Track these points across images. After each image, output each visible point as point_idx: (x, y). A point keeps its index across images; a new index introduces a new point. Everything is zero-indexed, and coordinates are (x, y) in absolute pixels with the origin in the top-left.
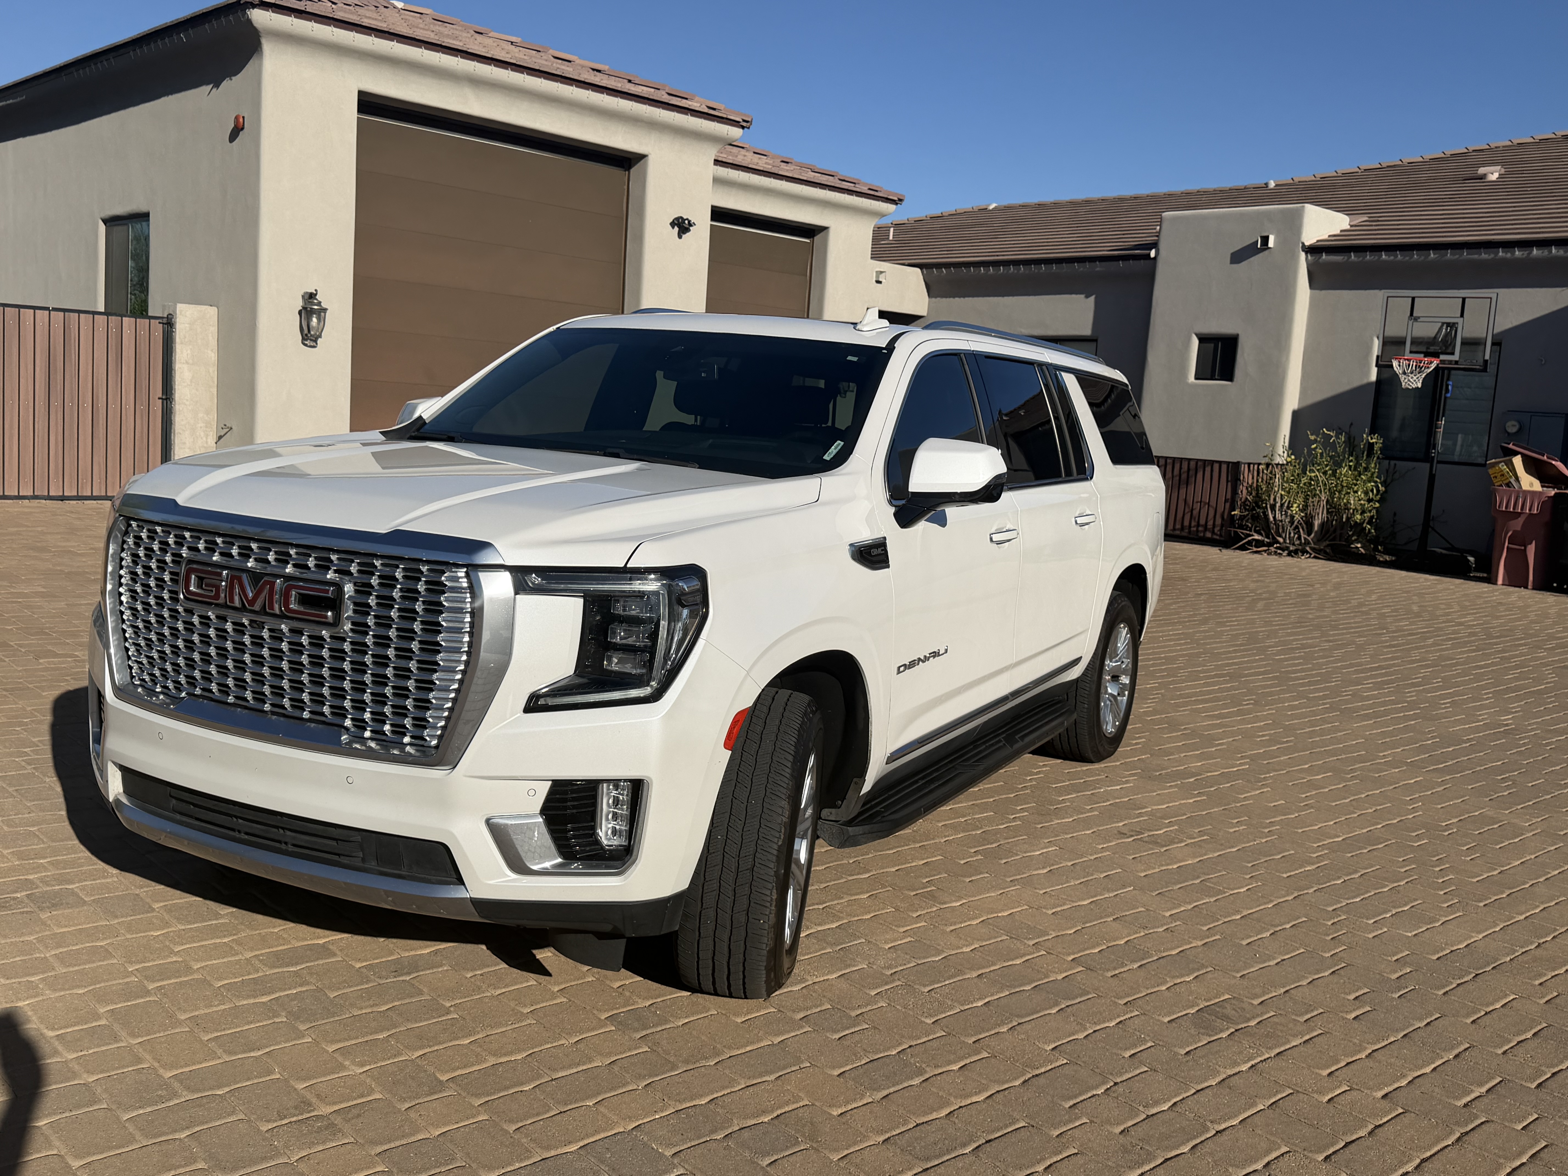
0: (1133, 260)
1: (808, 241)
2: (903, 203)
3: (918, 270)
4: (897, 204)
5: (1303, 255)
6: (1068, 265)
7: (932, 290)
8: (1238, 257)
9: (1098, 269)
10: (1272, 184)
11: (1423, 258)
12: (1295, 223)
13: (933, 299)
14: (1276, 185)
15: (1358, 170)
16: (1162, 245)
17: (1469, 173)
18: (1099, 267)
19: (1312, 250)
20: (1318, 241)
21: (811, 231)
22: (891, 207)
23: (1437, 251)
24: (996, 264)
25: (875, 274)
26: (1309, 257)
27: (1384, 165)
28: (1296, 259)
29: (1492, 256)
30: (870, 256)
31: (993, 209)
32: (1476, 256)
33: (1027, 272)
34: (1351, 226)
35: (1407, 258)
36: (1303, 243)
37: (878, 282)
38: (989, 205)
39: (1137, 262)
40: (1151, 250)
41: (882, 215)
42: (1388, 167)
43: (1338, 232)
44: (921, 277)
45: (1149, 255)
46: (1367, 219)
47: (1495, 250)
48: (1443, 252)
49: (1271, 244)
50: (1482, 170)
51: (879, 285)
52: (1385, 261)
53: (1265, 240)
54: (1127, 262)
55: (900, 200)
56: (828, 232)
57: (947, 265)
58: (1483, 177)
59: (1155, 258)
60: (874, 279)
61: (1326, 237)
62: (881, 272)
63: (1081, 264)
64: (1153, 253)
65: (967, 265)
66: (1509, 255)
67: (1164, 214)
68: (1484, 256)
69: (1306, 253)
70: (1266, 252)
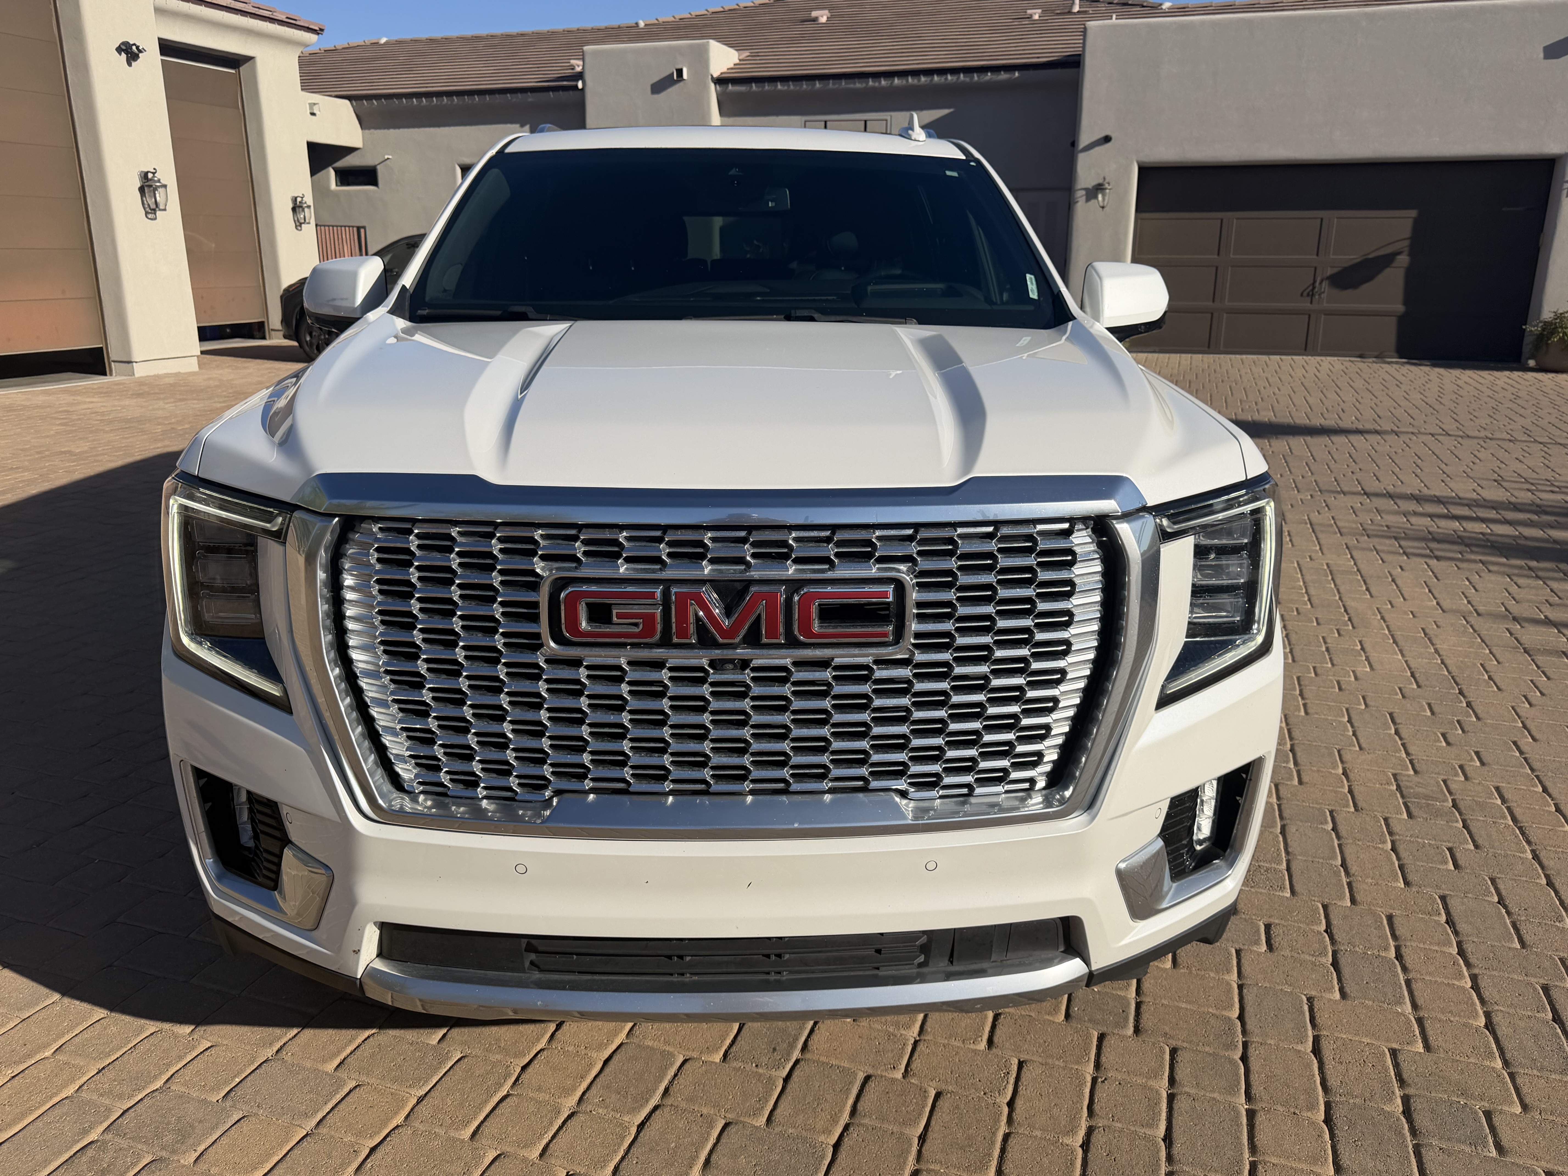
0: (563, 91)
1: (233, 71)
2: (325, 33)
3: (347, 102)
4: (318, 34)
5: (712, 86)
6: (501, 96)
7: (363, 121)
8: (659, 87)
9: (530, 100)
10: (642, 24)
11: (810, 87)
12: (702, 58)
13: (367, 131)
14: (646, 25)
15: (706, 12)
16: (588, 76)
17: (802, 15)
18: (531, 98)
19: (720, 81)
20: (722, 73)
21: (235, 61)
22: (313, 38)
23: (822, 82)
24: (428, 95)
25: (308, 106)
26: (718, 86)
27: (727, 8)
28: (706, 88)
29: (864, 85)
30: (300, 88)
31: (386, 43)
32: (852, 86)
33: (461, 103)
34: (740, 60)
35: (798, 88)
36: (712, 76)
37: (313, 114)
38: (380, 39)
39: (566, 93)
40: (577, 81)
41: (306, 46)
42: (730, 10)
43: (732, 66)
44: (351, 109)
45: (577, 86)
46: (748, 54)
47: (866, 80)
48: (826, 82)
49: (685, 76)
50: (814, 14)
51: (313, 117)
52: (780, 91)
53: (680, 72)
54: (556, 93)
55: (322, 30)
56: (255, 63)
57: (378, 97)
58: (815, 20)
59: (583, 89)
60: (308, 112)
61: (725, 70)
62: (315, 104)
63: (513, 95)
64: (580, 85)
65: (399, 96)
66: (877, 84)
67: (585, 48)
68: (858, 85)
69: (715, 84)
70: (681, 84)
